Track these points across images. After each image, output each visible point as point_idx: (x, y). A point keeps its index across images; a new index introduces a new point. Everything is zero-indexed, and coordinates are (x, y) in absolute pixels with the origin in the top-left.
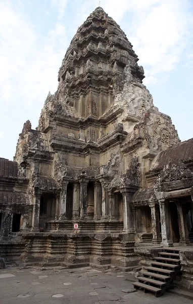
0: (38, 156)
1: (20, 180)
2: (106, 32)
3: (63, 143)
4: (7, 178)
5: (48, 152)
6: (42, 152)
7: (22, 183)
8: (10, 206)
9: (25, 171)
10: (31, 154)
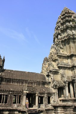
0: (54, 72)
1: (47, 82)
2: (72, 17)
3: (63, 66)
4: (42, 82)
5: (57, 70)
6: (55, 70)
7: (48, 84)
8: (46, 93)
9: (49, 78)
10: (50, 71)
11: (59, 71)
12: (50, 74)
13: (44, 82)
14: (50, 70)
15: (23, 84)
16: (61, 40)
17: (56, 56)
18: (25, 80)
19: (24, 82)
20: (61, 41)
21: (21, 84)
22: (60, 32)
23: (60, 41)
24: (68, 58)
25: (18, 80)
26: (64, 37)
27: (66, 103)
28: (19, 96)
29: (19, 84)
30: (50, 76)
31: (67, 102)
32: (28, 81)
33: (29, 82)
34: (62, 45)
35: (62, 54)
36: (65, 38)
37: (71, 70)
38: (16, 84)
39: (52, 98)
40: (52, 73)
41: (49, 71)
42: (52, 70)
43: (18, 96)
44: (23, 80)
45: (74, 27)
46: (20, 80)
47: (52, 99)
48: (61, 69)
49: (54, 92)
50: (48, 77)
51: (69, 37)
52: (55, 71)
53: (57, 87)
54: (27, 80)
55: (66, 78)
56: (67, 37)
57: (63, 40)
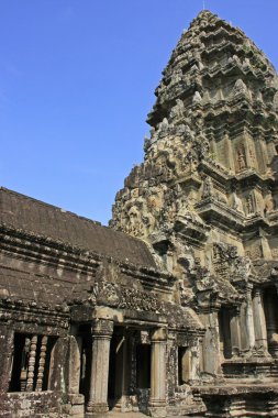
11: (207, 234)
12: (173, 238)
13: (151, 273)
14: (178, 222)
15: (57, 267)
16: (204, 110)
17: (194, 166)
18: (69, 250)
19: (60, 256)
20: (204, 115)
21: (42, 268)
22: (200, 83)
23: (199, 116)
24: (233, 189)
25: (32, 239)
26: (221, 104)
27: (251, 379)
28: (45, 339)
29: (32, 265)
30: (173, 248)
31: (256, 376)
32: (81, 258)
33: (87, 263)
34: (207, 132)
35: (214, 165)
36: (223, 109)
37: (243, 238)
38: (19, 264)
39: (194, 354)
40: (183, 238)
41: (170, 226)
42: (185, 222)
43: (40, 337)
44: (61, 247)
45: (255, 80)
46: (42, 242)
47: (195, 359)
48: (214, 224)
49: (202, 327)
50: (161, 254)
51: (245, 106)
52: (194, 231)
53: (218, 303)
54: (78, 253)
55: (248, 266)
56: (231, 105)
57: (216, 113)
